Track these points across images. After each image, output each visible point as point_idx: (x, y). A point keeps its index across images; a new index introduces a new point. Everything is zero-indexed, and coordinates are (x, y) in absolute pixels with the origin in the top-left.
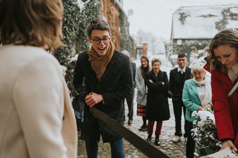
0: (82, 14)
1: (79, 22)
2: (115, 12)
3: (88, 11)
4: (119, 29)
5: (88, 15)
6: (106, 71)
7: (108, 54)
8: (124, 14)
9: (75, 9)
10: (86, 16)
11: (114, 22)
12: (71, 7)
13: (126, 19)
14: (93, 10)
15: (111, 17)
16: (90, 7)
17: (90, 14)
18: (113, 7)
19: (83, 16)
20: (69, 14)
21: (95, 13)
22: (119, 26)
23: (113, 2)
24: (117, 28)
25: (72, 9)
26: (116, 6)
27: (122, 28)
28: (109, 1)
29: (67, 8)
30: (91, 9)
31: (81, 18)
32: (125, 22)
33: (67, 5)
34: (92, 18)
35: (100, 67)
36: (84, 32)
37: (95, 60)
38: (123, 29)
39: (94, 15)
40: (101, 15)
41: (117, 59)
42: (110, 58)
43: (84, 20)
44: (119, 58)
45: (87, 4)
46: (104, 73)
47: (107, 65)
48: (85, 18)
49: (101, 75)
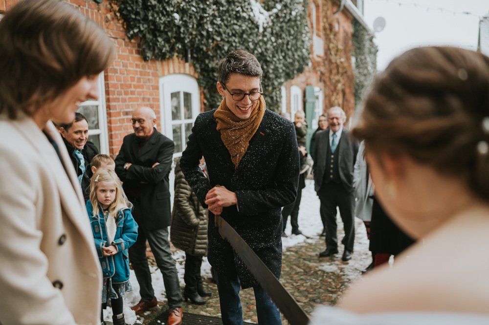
0: (264, 36)
1: (256, 52)
2: (343, 27)
3: (278, 29)
4: (353, 60)
5: (278, 36)
6: (248, 149)
7: (254, 117)
8: (364, 29)
9: (247, 26)
10: (273, 39)
11: (341, 47)
12: (239, 24)
13: (371, 40)
14: (288, 24)
15: (332, 36)
16: (281, 20)
17: (281, 35)
18: (339, 16)
19: (265, 39)
20: (234, 38)
21: (292, 32)
22: (353, 55)
23: (339, 6)
24: (348, 59)
25: (240, 26)
26: (346, 12)
27: (359, 60)
28: (330, 4)
29: (230, 25)
30: (284, 24)
31: (261, 44)
32: (367, 44)
33: (229, 19)
34: (285, 42)
35: (239, 142)
36: (268, 72)
37: (229, 129)
38: (361, 60)
39: (290, 35)
40: (309, 35)
41: (270, 128)
42: (258, 124)
43: (269, 46)
44: (274, 126)
45: (274, 15)
46: (245, 154)
47: (252, 138)
48: (270, 43)
49: (239, 156)
